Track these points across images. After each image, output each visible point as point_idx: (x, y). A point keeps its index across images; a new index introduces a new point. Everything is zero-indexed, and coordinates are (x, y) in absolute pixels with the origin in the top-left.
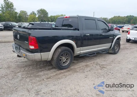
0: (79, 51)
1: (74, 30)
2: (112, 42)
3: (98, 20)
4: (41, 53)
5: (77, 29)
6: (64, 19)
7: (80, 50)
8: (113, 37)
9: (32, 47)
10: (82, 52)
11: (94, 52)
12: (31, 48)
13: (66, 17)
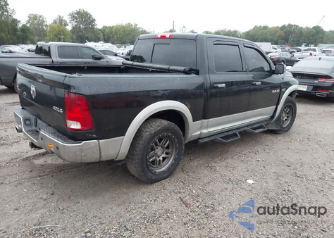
0: (198, 129)
1: (185, 72)
2: (278, 104)
3: (245, 47)
4: (100, 141)
5: (194, 70)
6: (156, 41)
7: (202, 128)
8: (281, 91)
9: (75, 125)
10: (205, 131)
11: (235, 132)
12: (72, 127)
13: (163, 37)
